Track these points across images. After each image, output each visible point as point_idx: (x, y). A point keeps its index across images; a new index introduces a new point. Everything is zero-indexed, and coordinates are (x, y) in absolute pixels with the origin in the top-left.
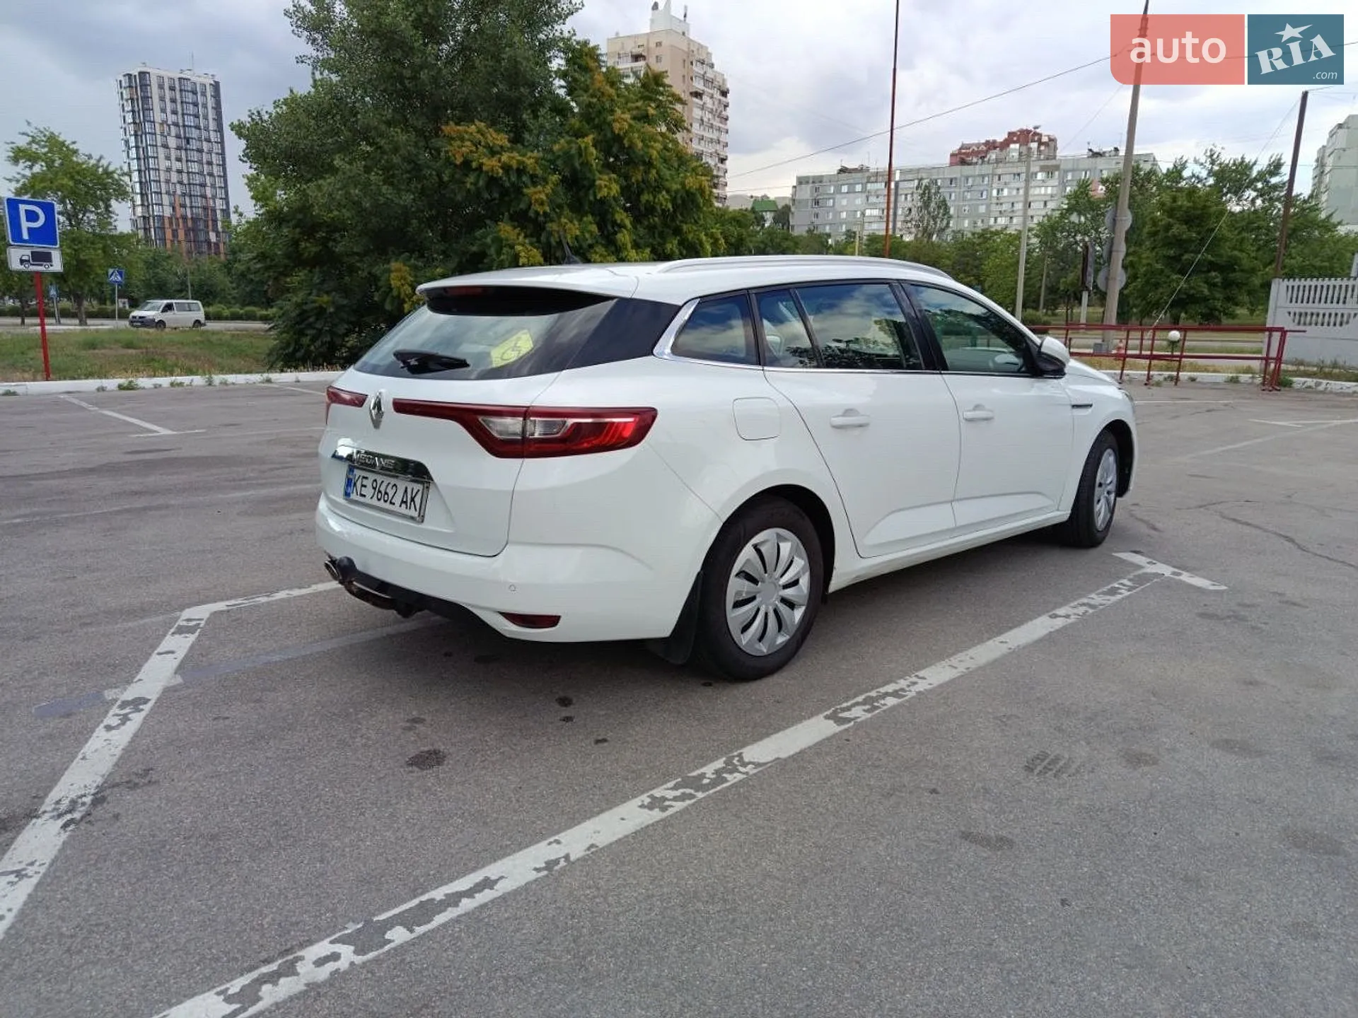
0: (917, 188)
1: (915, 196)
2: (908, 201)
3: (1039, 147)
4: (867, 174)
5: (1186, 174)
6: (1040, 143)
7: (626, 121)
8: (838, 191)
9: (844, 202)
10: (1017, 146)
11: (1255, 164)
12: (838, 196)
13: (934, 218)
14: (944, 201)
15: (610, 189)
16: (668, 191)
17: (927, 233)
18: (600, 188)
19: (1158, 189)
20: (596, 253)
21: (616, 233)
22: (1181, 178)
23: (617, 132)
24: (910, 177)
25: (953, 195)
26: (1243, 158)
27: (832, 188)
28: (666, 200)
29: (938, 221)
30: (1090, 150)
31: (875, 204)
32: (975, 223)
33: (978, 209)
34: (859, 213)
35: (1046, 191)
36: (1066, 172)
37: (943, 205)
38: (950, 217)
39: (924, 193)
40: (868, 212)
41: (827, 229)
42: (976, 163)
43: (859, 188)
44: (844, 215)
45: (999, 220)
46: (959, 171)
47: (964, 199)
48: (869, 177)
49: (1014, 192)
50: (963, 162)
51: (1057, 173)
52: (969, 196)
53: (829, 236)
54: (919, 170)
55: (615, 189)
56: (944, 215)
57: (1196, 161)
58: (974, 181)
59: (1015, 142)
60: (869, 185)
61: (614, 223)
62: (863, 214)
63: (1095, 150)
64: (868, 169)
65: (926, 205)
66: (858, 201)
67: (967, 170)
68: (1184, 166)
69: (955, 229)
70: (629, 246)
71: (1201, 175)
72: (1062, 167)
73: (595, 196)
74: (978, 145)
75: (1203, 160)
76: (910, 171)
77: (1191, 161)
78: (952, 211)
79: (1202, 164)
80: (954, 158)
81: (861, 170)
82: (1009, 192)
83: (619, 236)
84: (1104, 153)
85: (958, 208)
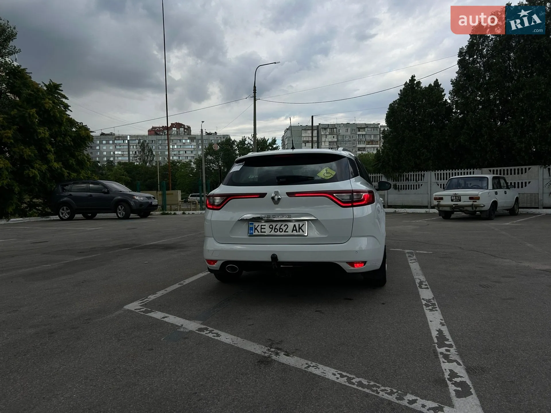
0: (138, 143)
1: (138, 146)
2: (134, 149)
3: (184, 130)
4: (114, 137)
5: (246, 142)
6: (185, 129)
7: (51, 104)
8: (101, 143)
9: (105, 148)
10: (176, 129)
11: (268, 140)
12: (101, 145)
13: (147, 156)
14: (151, 149)
15: (45, 134)
16: (71, 136)
17: (145, 162)
18: (40, 133)
19: (237, 148)
20: (37, 163)
21: (47, 154)
22: (245, 144)
23: (47, 108)
24: (134, 139)
25: (154, 147)
26: (264, 138)
27: (98, 141)
28: (70, 140)
29: (149, 157)
30: (206, 132)
31: (119, 149)
32: (165, 158)
33: (165, 153)
34: (112, 153)
35: (191, 147)
36: (198, 140)
37: (151, 151)
38: (154, 156)
39: (142, 145)
40: (116, 153)
41: (97, 159)
42: (162, 135)
43: (111, 142)
44: (105, 153)
45: (174, 157)
46: (154, 138)
47: (159, 149)
48: (115, 138)
49: (179, 147)
50: (156, 134)
51: (195, 140)
52: (160, 147)
53: (99, 162)
54: (138, 136)
55: (47, 134)
56: (151, 155)
57: (249, 138)
58: (162, 142)
59: (174, 127)
60: (115, 141)
61: (46, 150)
62: (114, 153)
63: (208, 132)
64: (114, 134)
65: (143, 150)
66: (111, 148)
67: (159, 137)
68: (245, 140)
69: (156, 160)
70: (53, 161)
71: (251, 143)
72: (197, 138)
73: (38, 137)
74: (159, 128)
75: (251, 138)
76: (134, 136)
77: (247, 138)
78: (154, 153)
79: (251, 139)
80: (150, 132)
81: (111, 134)
82: (177, 147)
83: (49, 156)
84: (212, 133)
85: (157, 152)
